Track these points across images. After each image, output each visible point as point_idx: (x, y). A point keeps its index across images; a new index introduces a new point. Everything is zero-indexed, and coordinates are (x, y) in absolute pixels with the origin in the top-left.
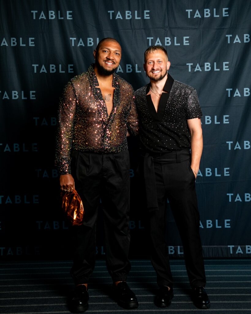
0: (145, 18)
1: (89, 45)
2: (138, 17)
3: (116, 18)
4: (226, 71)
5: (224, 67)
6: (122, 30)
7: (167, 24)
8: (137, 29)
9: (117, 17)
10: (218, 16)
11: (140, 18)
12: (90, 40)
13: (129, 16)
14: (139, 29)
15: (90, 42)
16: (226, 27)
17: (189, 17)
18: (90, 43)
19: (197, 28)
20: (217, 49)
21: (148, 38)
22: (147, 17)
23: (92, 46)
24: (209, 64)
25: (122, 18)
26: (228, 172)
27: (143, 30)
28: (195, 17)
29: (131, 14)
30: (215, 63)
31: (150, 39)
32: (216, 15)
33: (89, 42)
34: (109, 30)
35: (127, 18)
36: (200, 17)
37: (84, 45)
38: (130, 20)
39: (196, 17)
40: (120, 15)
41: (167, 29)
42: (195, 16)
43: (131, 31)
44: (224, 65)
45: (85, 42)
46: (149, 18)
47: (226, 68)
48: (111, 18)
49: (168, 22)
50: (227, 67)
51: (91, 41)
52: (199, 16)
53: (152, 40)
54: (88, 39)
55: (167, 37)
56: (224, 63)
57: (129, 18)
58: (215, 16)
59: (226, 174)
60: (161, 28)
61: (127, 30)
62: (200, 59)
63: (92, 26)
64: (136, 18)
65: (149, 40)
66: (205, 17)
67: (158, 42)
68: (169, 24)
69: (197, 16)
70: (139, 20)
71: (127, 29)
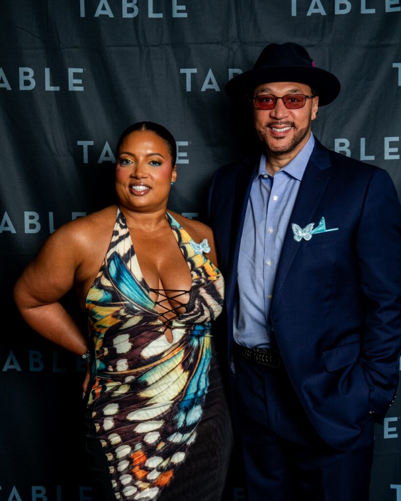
0: (176, 15)
1: (22, 87)
2: (155, 12)
3: (97, 15)
4: (392, 161)
5: (387, 150)
6: (113, 48)
7: (233, 33)
8: (153, 46)
9: (99, 12)
10: (373, 11)
11: (160, 16)
12: (26, 74)
13: (130, 10)
14: (157, 46)
15: (26, 78)
16: (392, 42)
17: (294, 13)
18: (27, 83)
19: (314, 43)
20: (368, 101)
21: (182, 71)
22: (179, 11)
23: (33, 89)
24: (346, 141)
25: (111, 15)
26: (394, 429)
27: (169, 48)
28: (309, 14)
29: (137, 4)
30: (363, 140)
31: (189, 72)
32: (367, 7)
33: (22, 78)
34: (76, 47)
35: (126, 15)
36: (323, 13)
37: (9, 88)
38: (135, 19)
39: (313, 14)
40: (107, 6)
41: (235, 47)
42: (311, 11)
43: (138, 49)
44: (387, 145)
45: (13, 79)
46: (185, 15)
47: (391, 154)
48: (83, 15)
49: (238, 27)
50: (396, 150)
51: (30, 78)
52: (322, 11)
53: (192, 74)
54: (22, 70)
55: (233, 67)
56: (387, 140)
57: (131, 16)
58: (364, 11)
59: (390, 433)
60: (218, 43)
61: (126, 48)
62: (323, 128)
63: (32, 35)
64: (151, 15)
65: (185, 75)
66: (336, 13)
67: (210, 83)
68: (239, 33)
69: (316, 11)
70: (158, 19)
71: (126, 46)
